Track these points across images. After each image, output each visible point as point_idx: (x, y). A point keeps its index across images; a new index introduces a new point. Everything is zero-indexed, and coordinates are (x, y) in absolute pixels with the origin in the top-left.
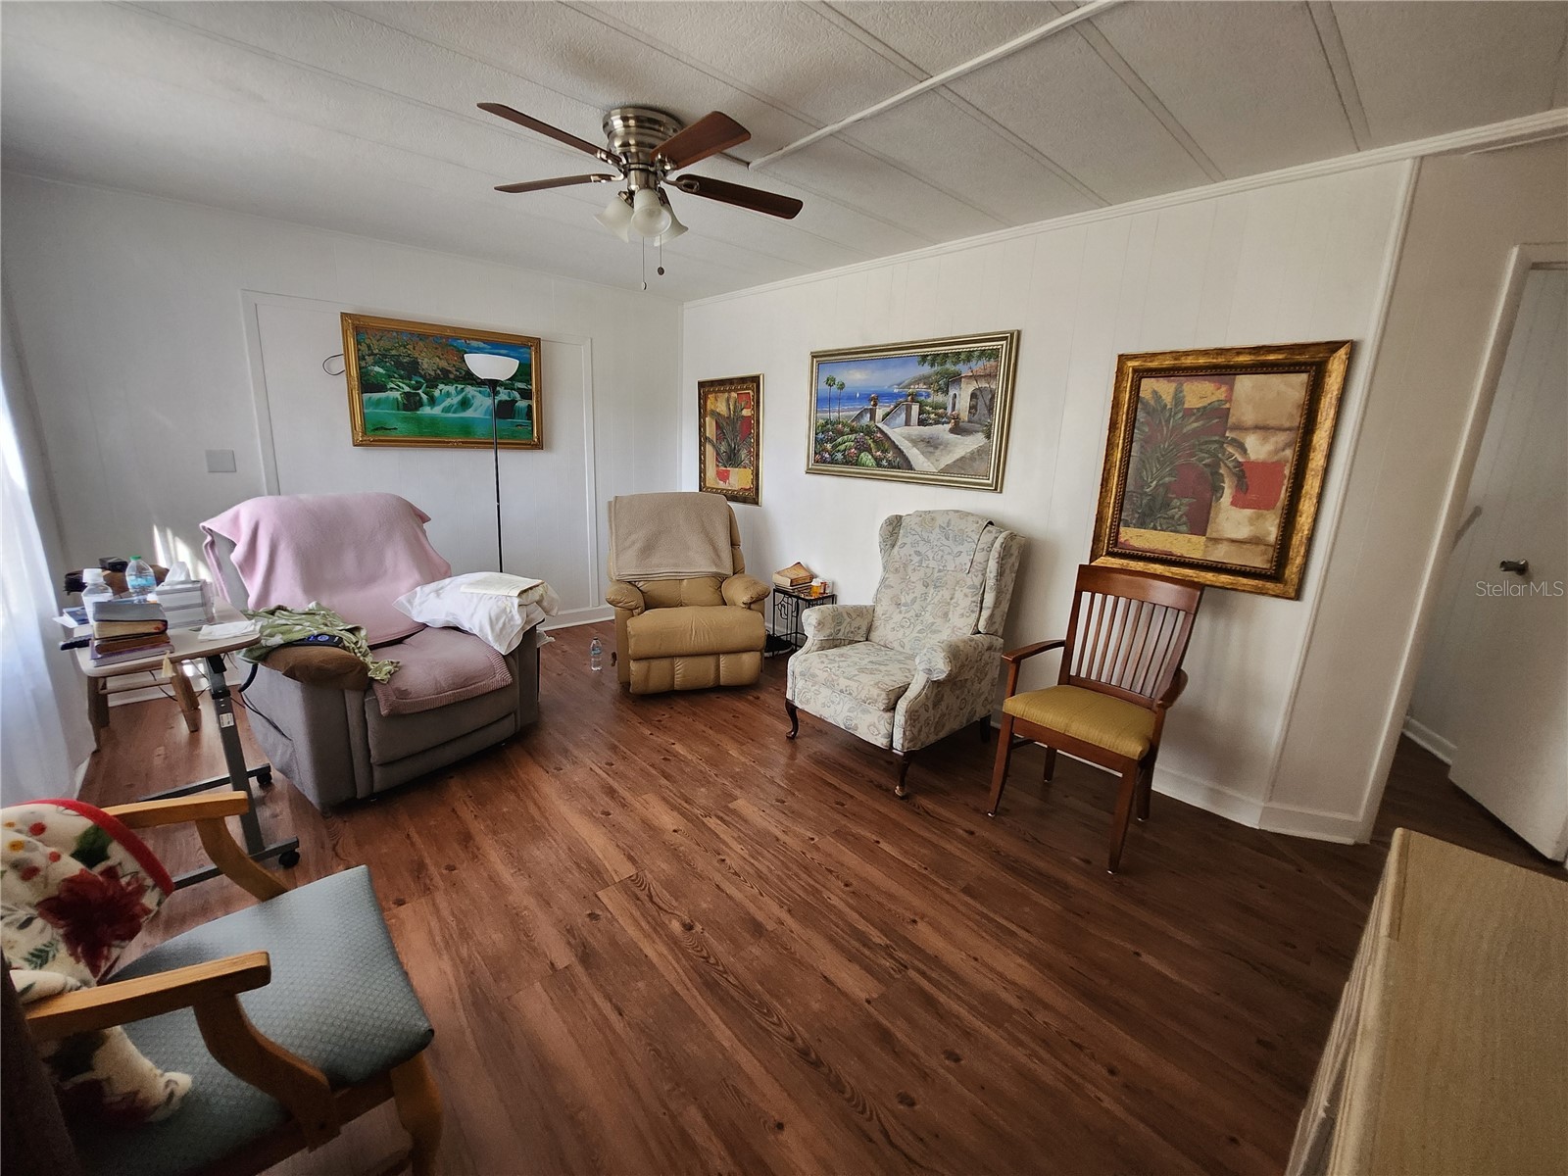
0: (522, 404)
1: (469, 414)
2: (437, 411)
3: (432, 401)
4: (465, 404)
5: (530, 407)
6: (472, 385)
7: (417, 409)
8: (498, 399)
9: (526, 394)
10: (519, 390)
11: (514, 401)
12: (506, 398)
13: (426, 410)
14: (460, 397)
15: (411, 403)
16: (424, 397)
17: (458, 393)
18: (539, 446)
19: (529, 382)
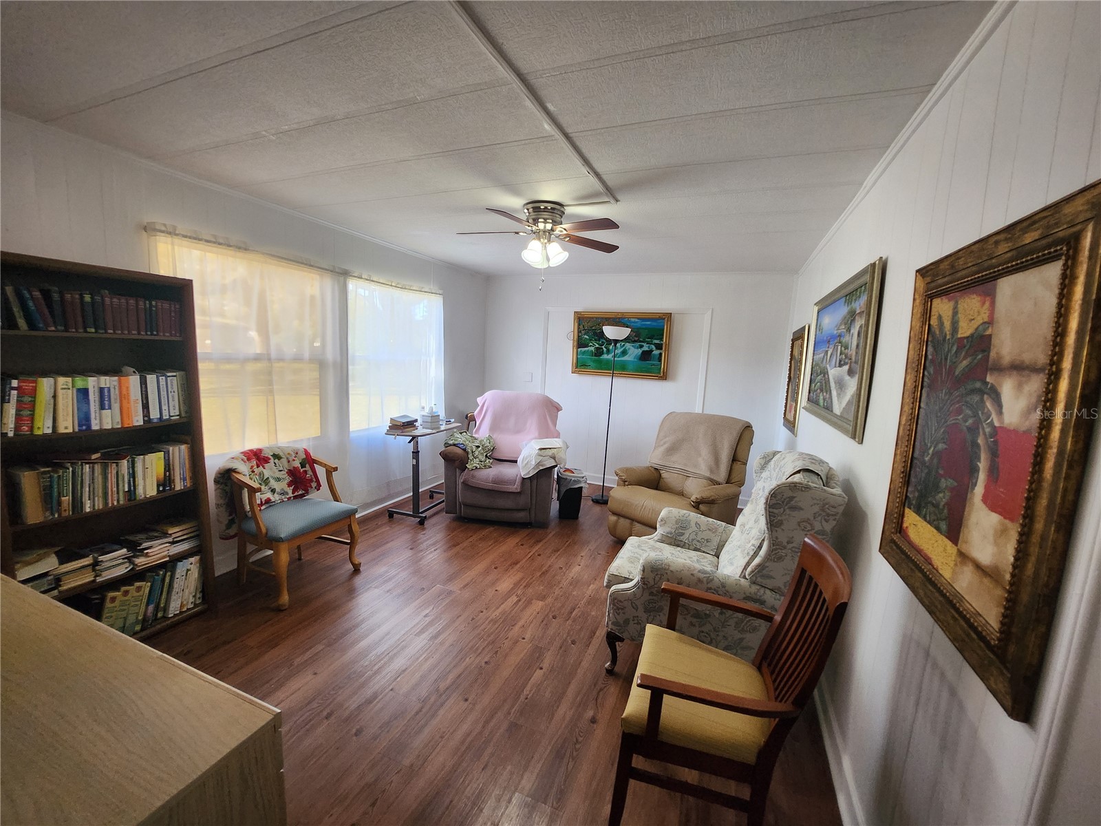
0: (656, 352)
1: (626, 358)
2: (610, 357)
3: (608, 351)
4: (624, 353)
5: (661, 354)
6: (629, 342)
7: (600, 356)
8: (643, 349)
9: (659, 347)
10: (655, 344)
11: (652, 351)
12: (647, 349)
13: (605, 356)
14: (622, 349)
15: (599, 352)
16: (605, 349)
17: (622, 347)
18: (664, 377)
19: (661, 339)
